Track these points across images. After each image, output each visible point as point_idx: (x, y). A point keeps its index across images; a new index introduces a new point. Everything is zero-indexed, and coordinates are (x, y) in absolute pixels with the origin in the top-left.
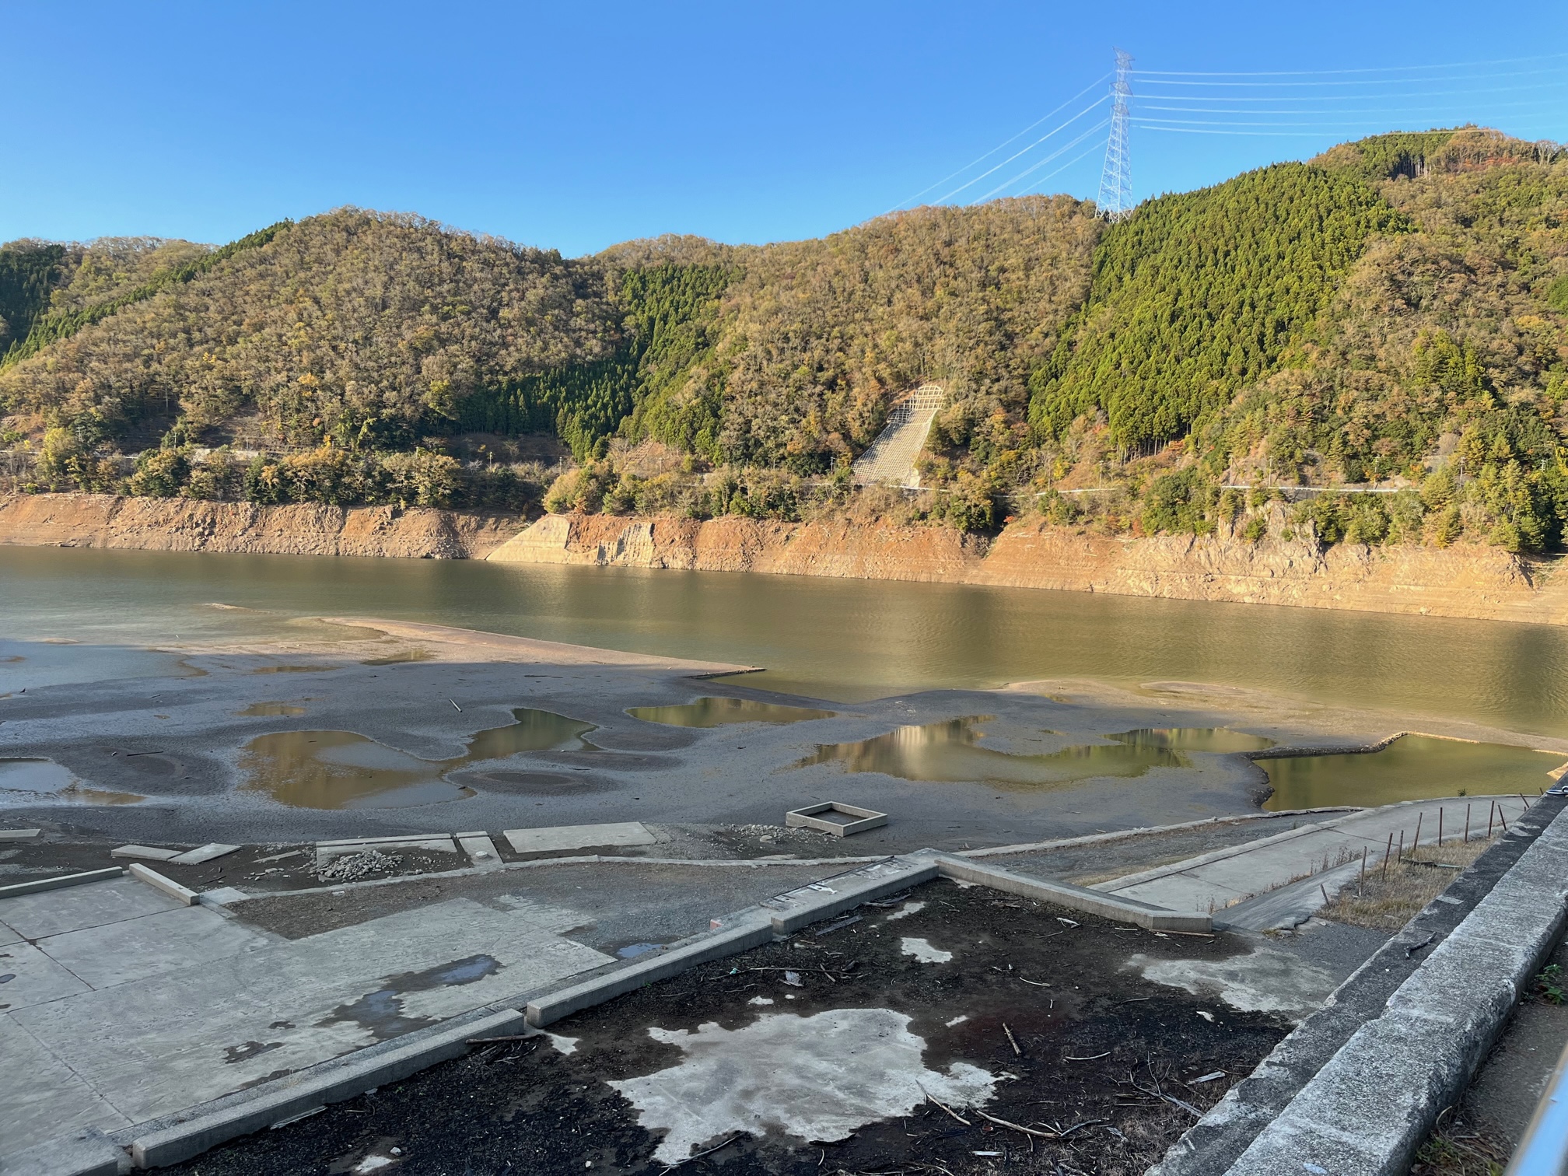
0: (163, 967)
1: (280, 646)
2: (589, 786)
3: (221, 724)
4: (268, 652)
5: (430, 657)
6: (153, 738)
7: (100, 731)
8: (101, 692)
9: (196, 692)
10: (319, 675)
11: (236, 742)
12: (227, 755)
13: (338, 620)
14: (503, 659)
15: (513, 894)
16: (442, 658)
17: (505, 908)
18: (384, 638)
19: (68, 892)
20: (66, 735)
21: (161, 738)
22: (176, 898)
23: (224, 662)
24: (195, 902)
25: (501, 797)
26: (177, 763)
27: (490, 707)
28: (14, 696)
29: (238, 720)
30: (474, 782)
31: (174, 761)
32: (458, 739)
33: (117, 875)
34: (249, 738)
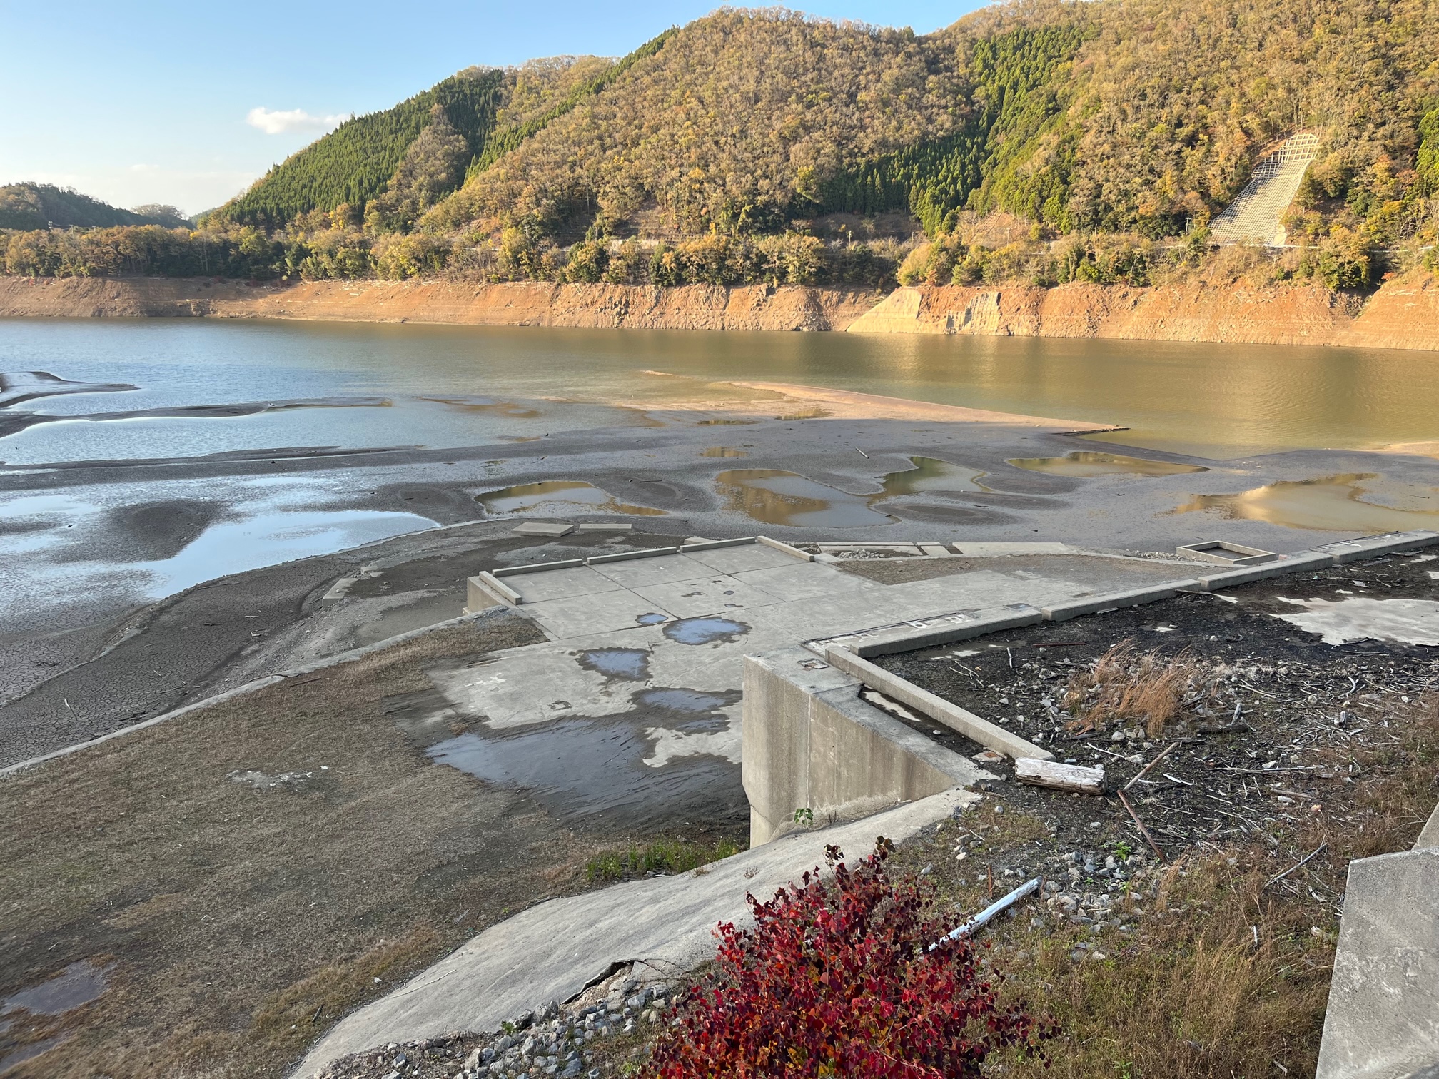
1: (708, 404)
2: (991, 519)
3: (693, 462)
4: (702, 409)
5: (827, 414)
6: (650, 470)
7: (621, 464)
8: (600, 437)
9: (666, 438)
10: (746, 427)
11: (708, 475)
12: (706, 484)
13: (745, 384)
14: (888, 417)
15: (1025, 570)
16: (836, 416)
17: (1022, 578)
18: (785, 399)
20: (593, 466)
21: (656, 471)
22: (799, 557)
23: (677, 415)
24: (812, 560)
25: (921, 524)
26: (676, 489)
27: (890, 455)
29: (704, 460)
30: (897, 512)
31: (672, 487)
32: (873, 479)
33: (751, 542)
34: (716, 473)
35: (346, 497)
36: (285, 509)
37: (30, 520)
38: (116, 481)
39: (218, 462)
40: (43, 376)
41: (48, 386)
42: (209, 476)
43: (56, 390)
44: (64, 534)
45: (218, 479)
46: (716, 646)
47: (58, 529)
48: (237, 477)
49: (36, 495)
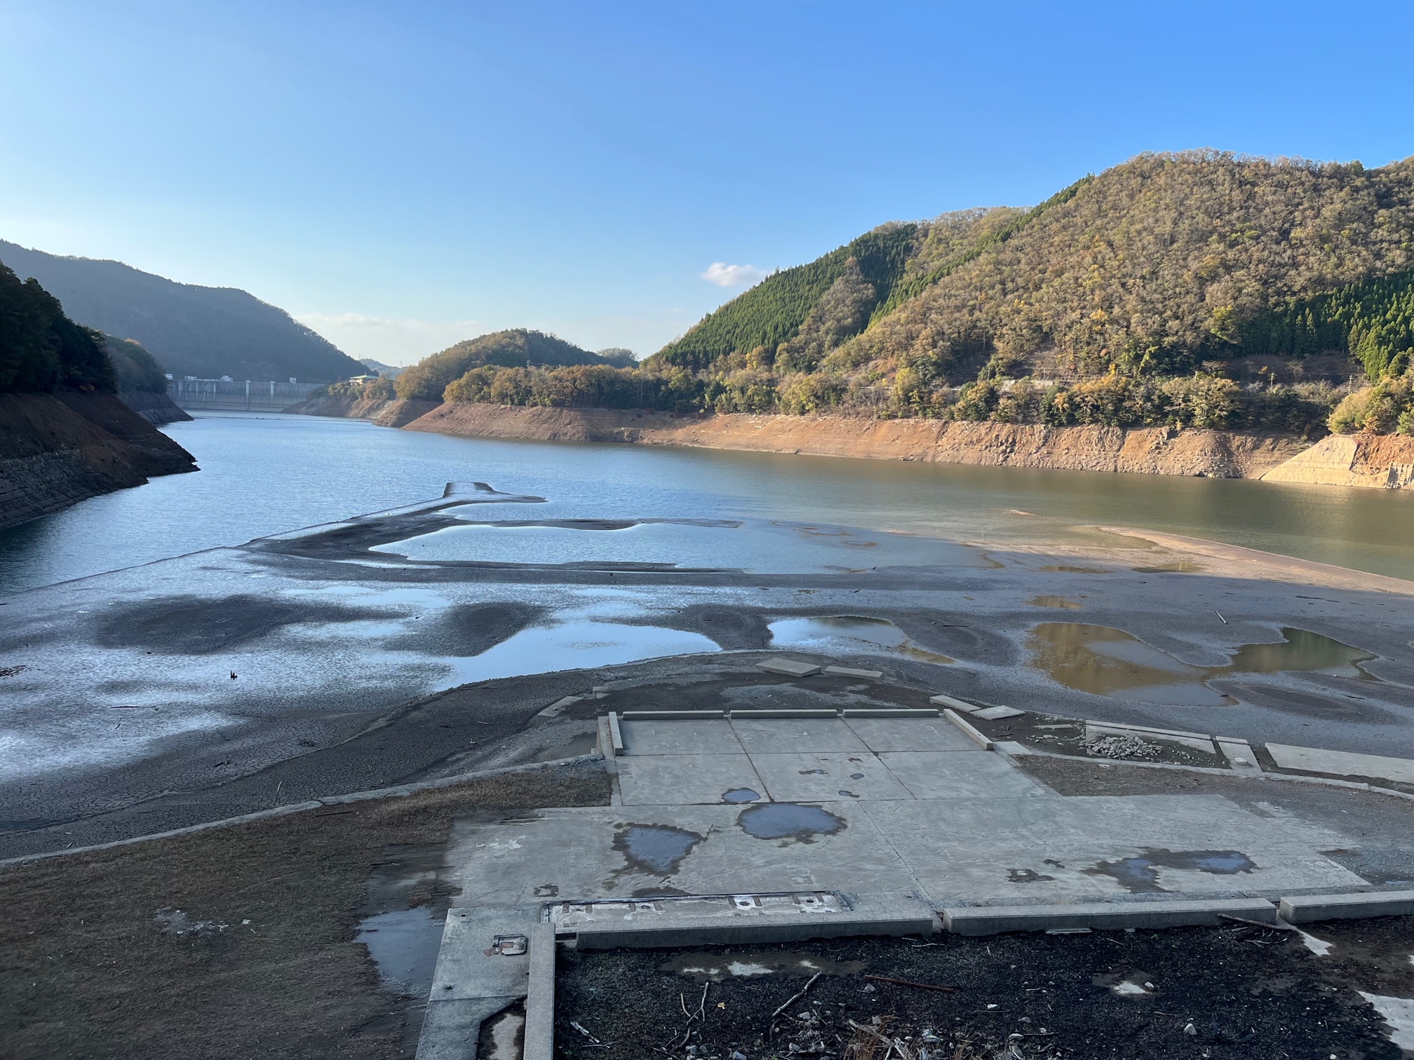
0: (965, 794)
1: (1063, 548)
2: (1363, 715)
3: (1013, 610)
4: (1052, 553)
5: (1198, 569)
6: (962, 614)
7: (924, 603)
8: (926, 574)
9: (995, 581)
10: (1094, 576)
11: (1024, 626)
12: (1017, 636)
13: (1113, 529)
14: (1273, 578)
15: (1272, 803)
16: (1209, 572)
17: (1263, 814)
18: (1154, 548)
19: (901, 721)
20: (902, 604)
21: (967, 615)
22: (976, 742)
23: (1017, 558)
24: (991, 748)
25: (1264, 711)
26: (979, 637)
27: (1256, 623)
28: (869, 572)
29: (1026, 608)
30: (1237, 692)
31: (976, 635)
32: (1222, 649)
33: (934, 716)
34: (1034, 624)
35: (654, 613)
36: (595, 619)
37: (392, 609)
38: (477, 581)
39: (568, 570)
40: (481, 486)
41: (482, 495)
42: (550, 583)
43: (484, 499)
44: (408, 624)
45: (557, 586)
46: (785, 845)
47: (407, 619)
48: (574, 586)
49: (410, 587)
